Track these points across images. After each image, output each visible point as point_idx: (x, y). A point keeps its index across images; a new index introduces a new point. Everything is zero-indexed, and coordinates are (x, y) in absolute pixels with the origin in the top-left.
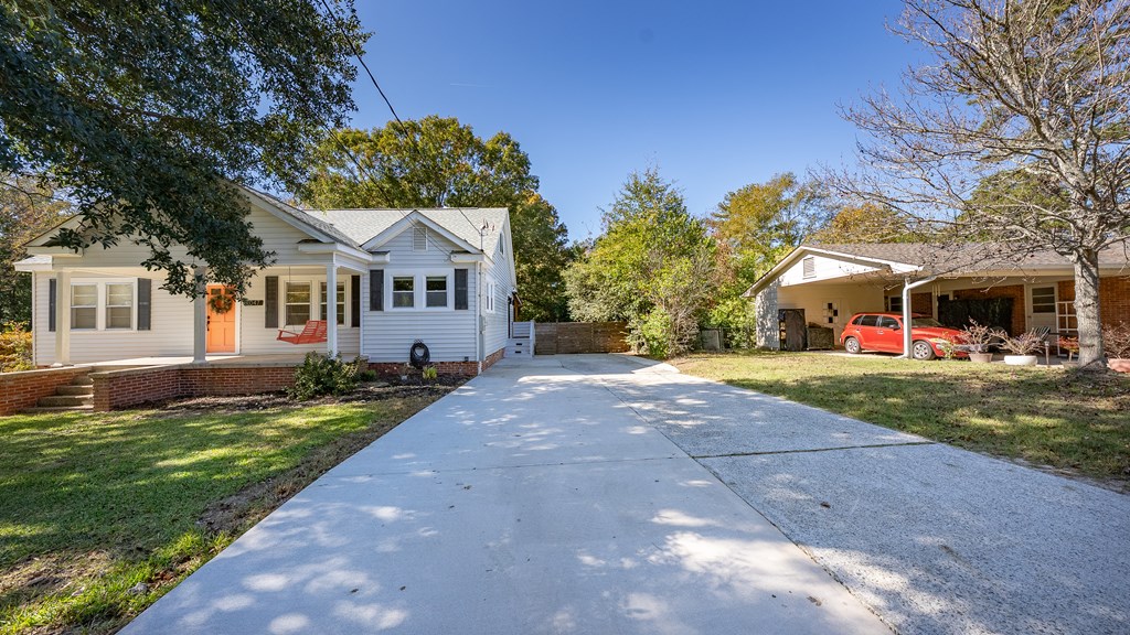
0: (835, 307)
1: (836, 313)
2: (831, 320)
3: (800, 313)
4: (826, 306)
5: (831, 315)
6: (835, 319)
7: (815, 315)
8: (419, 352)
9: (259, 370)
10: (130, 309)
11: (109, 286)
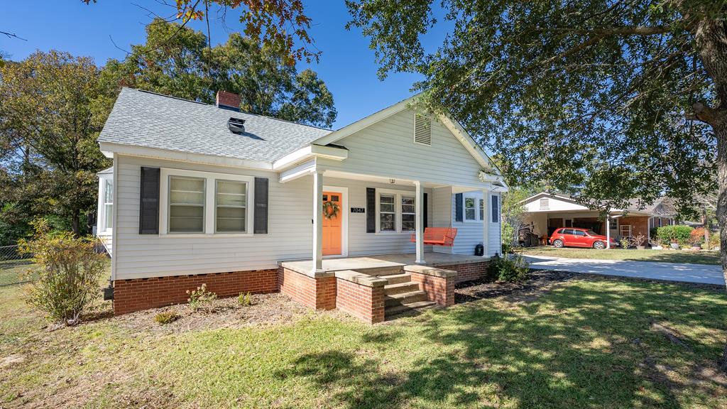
0: (534, 224)
1: (534, 227)
2: (532, 231)
4: (531, 224)
10: (243, 210)
11: (218, 182)
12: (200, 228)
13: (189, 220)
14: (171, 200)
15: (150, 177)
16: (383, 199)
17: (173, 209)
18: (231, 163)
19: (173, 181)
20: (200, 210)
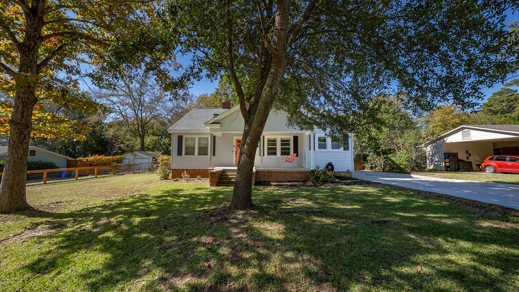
0: (469, 152)
1: (470, 155)
2: (468, 158)
3: (456, 155)
4: (465, 152)
5: (467, 156)
6: (470, 158)
7: (462, 156)
8: (330, 167)
9: (285, 172)
10: (207, 148)
11: (199, 138)
12: (193, 154)
13: (190, 152)
14: (186, 145)
15: (180, 138)
16: (269, 141)
17: (186, 148)
18: (201, 132)
19: (186, 139)
20: (194, 148)
